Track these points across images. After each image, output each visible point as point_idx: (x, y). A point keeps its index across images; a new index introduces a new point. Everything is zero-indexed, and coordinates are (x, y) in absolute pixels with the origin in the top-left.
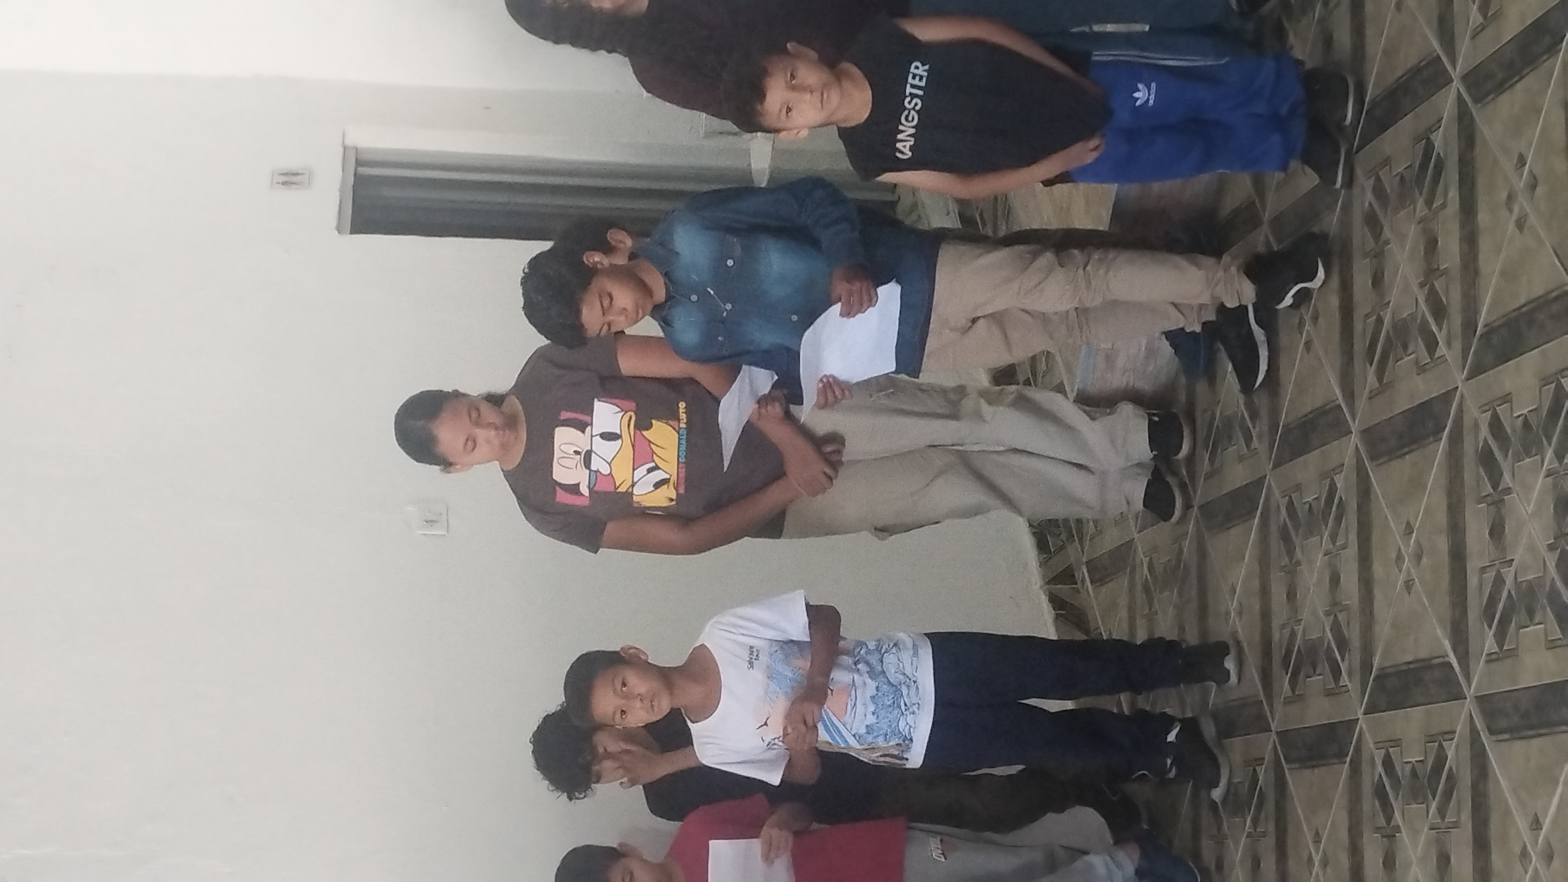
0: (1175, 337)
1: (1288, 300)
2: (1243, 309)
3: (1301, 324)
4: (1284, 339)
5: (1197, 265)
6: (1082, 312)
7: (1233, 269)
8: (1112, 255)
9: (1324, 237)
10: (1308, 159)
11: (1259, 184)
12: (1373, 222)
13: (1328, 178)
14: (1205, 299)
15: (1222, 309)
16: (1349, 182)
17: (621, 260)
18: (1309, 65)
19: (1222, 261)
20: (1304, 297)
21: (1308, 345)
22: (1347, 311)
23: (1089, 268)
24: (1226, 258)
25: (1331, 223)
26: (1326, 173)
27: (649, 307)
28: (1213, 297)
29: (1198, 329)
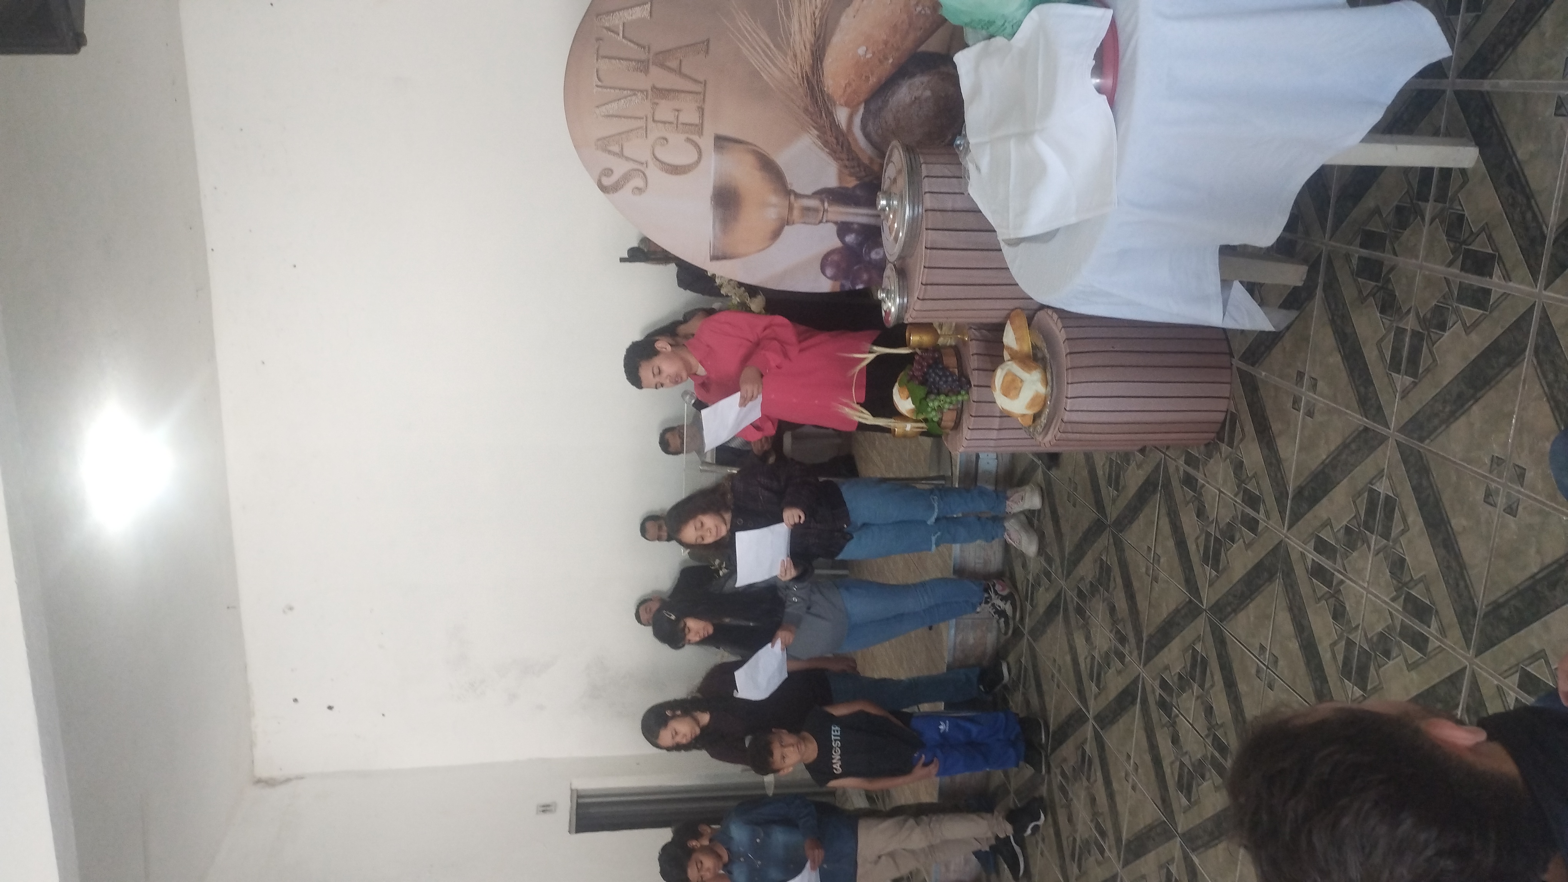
0: (978, 854)
1: (1029, 831)
2: (1008, 838)
3: (1037, 842)
4: (1029, 851)
5: (982, 818)
6: (932, 847)
7: (1001, 819)
8: (942, 816)
9: (1041, 799)
10: (1029, 760)
11: (1006, 775)
12: (1063, 789)
13: (1038, 770)
14: (989, 834)
15: (997, 838)
16: (1049, 771)
17: (706, 842)
18: (1022, 715)
19: (994, 815)
20: (1036, 829)
21: (1042, 854)
22: (1058, 834)
23: (932, 825)
24: (996, 813)
25: (1044, 790)
26: (1037, 767)
27: (721, 865)
28: (992, 833)
29: (988, 849)
